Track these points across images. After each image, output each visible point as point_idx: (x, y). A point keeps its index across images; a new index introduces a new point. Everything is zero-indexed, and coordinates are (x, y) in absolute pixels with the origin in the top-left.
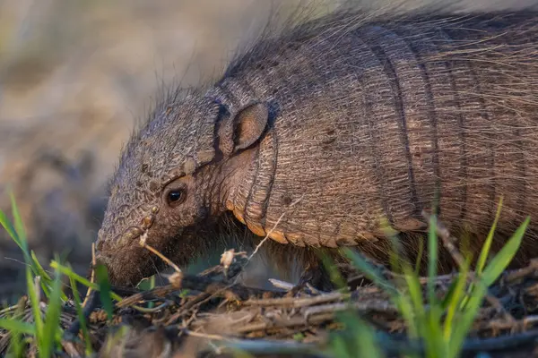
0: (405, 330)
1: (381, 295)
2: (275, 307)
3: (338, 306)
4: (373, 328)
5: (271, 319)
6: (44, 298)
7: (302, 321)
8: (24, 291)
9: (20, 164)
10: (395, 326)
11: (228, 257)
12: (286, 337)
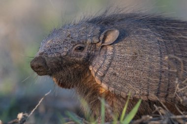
11: (20, 116)
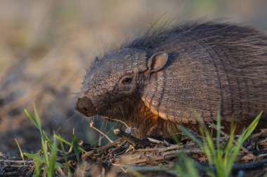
0: (207, 161)
1: (196, 146)
2: (150, 152)
3: (177, 151)
4: (193, 160)
5: (148, 157)
6: (49, 150)
7: (162, 158)
8: (40, 147)
9: (36, 92)
10: (202, 159)
12: (155, 165)
